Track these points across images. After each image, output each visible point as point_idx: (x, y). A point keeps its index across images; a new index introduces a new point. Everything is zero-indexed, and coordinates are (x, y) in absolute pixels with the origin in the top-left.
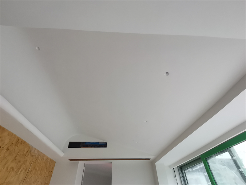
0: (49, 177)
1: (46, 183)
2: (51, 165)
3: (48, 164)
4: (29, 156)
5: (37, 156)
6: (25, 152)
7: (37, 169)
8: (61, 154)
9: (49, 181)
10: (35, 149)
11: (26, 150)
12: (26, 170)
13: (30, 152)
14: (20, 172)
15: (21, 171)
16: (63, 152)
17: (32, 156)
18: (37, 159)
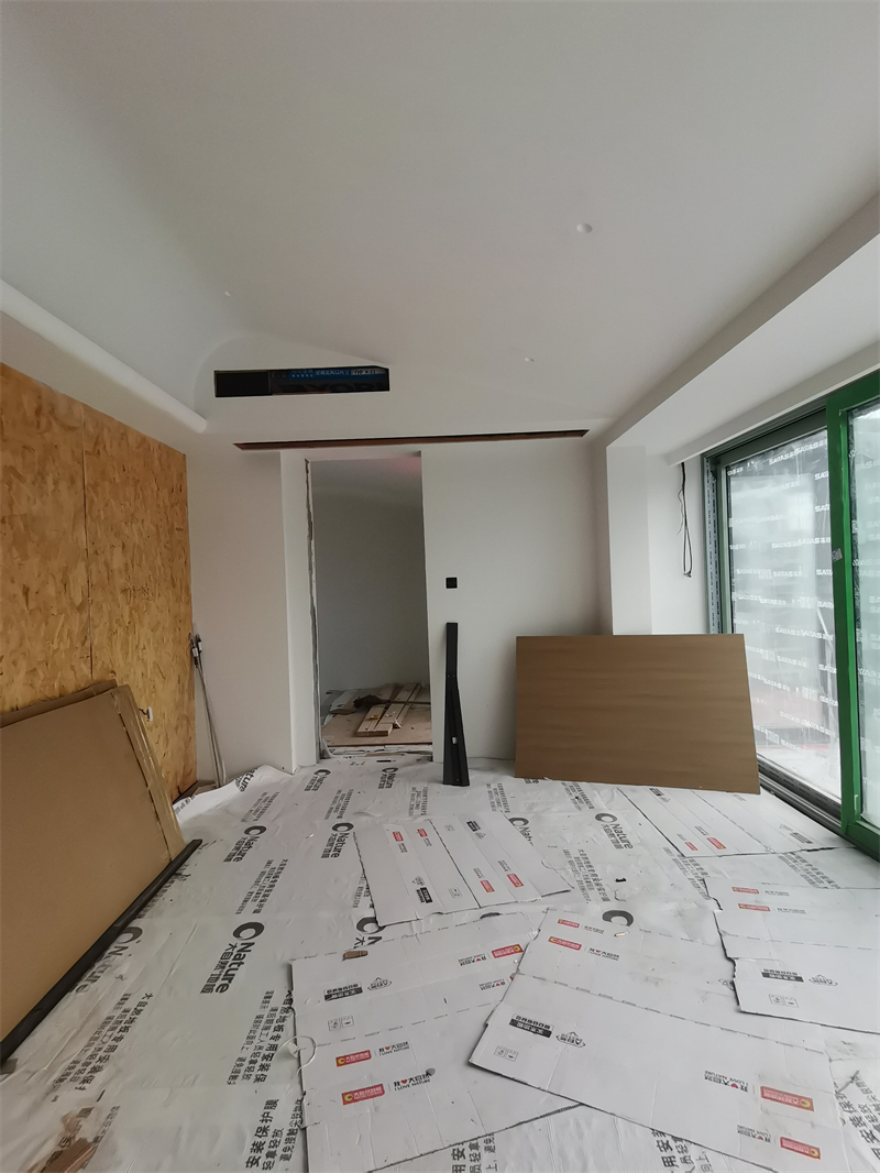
0: (177, 508)
1: (176, 526)
2: (169, 467)
3: (157, 463)
4: (56, 427)
5: (91, 430)
6: (30, 413)
7: (118, 481)
8: (199, 425)
9: (185, 521)
10: (71, 401)
11: (29, 404)
12: (73, 481)
13: (52, 412)
14: (51, 487)
15: (56, 483)
16: (202, 414)
17: (72, 429)
18: (96, 443)
